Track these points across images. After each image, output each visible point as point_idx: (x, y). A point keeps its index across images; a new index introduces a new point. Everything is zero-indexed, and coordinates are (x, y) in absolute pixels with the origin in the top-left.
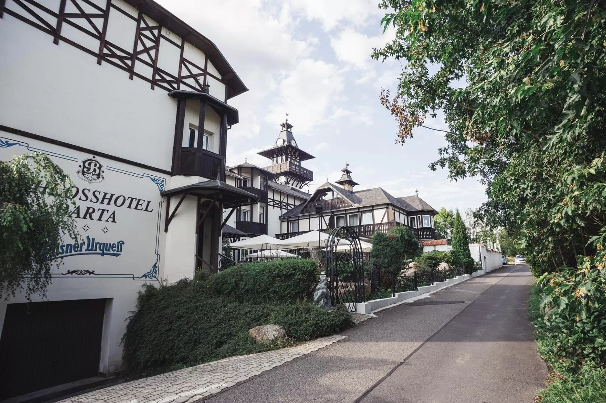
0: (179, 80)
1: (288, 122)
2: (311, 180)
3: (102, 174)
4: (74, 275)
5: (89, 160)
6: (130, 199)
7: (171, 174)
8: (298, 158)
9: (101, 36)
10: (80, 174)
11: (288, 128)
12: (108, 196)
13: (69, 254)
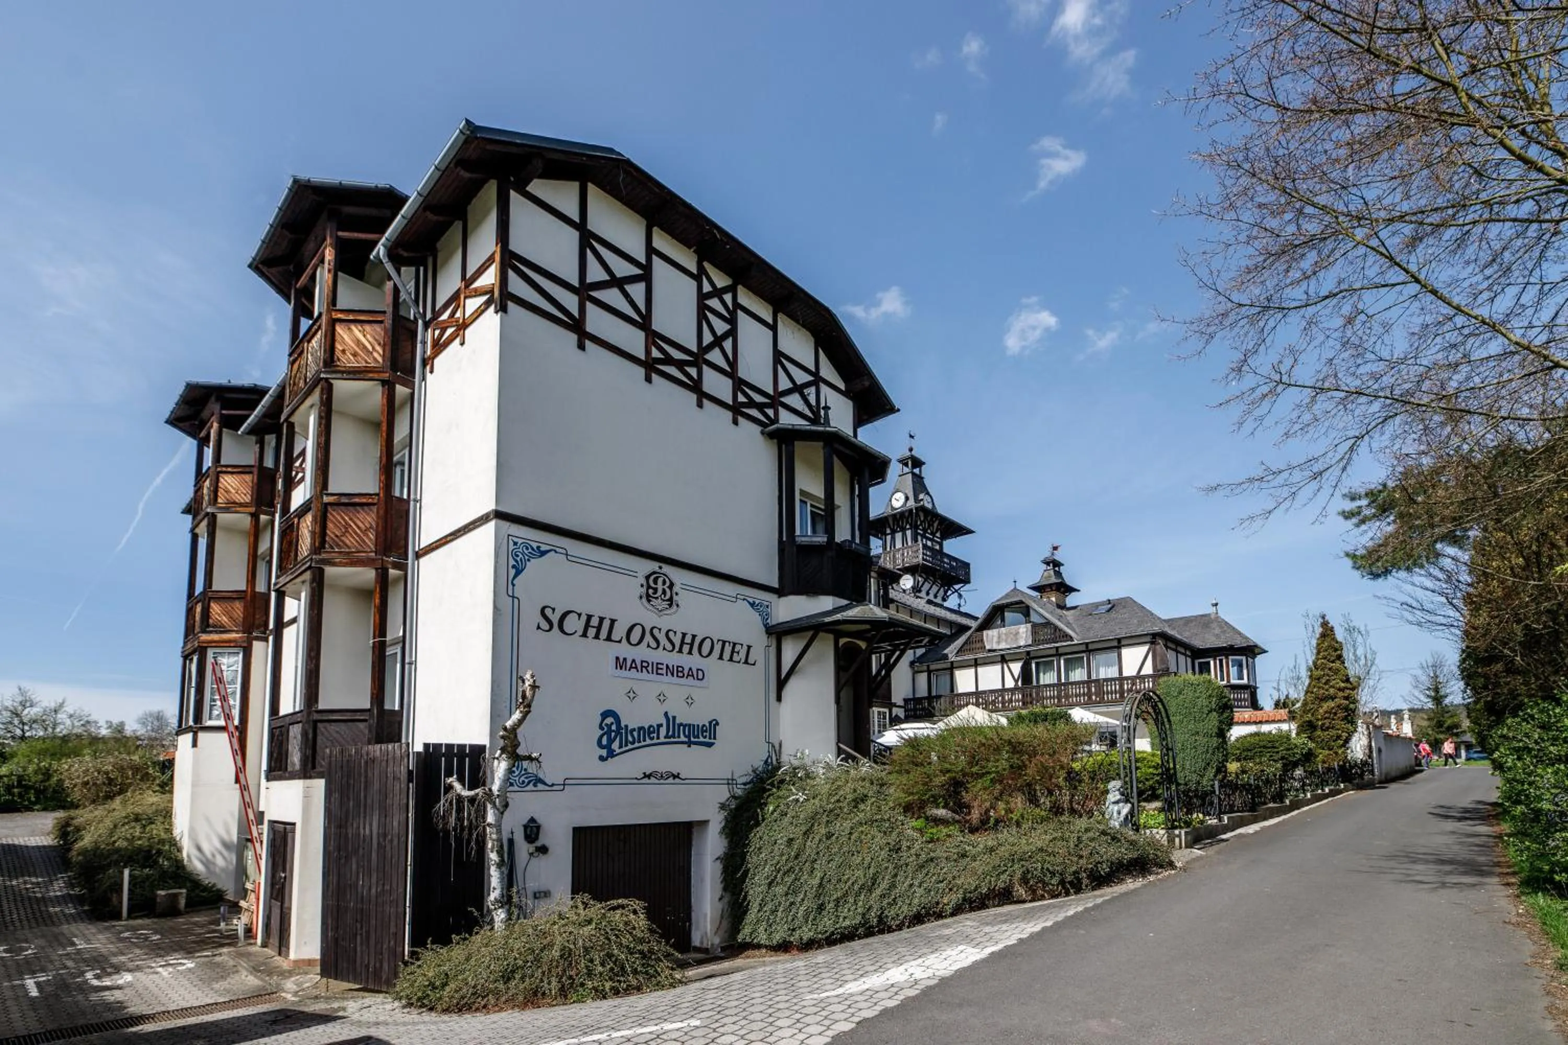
0: (775, 400)
1: (913, 453)
2: (967, 581)
3: (675, 598)
4: (653, 780)
5: (654, 573)
6: (720, 643)
7: (780, 592)
8: (938, 535)
9: (644, 322)
10: (644, 600)
11: (914, 466)
12: (688, 639)
13: (643, 744)
